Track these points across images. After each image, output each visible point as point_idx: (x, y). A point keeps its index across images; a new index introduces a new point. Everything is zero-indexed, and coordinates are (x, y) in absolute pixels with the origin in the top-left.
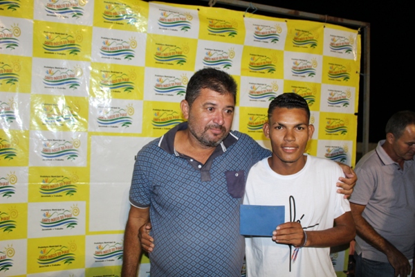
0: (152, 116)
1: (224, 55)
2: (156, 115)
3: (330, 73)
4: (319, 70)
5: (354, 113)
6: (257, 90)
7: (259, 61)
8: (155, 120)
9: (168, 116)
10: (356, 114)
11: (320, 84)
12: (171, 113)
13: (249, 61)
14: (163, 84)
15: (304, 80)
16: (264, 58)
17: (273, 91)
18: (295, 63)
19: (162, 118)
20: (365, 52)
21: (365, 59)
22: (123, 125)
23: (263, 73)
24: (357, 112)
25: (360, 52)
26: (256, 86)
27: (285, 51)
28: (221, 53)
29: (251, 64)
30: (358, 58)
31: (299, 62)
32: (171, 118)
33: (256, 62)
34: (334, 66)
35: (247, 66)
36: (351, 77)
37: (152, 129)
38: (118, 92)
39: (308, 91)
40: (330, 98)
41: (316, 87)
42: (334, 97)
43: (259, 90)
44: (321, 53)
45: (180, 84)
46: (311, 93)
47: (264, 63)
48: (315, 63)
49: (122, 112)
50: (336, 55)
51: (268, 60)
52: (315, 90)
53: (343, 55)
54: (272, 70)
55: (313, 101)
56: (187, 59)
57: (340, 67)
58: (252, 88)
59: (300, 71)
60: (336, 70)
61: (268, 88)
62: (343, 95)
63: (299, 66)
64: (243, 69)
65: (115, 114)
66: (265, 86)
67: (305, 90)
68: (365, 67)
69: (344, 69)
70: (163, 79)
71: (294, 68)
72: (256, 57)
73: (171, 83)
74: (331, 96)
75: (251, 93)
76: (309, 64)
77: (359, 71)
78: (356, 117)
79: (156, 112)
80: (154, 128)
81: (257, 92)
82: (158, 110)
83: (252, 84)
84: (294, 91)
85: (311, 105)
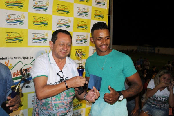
0: (5, 36)
1: (44, 4)
2: (7, 35)
3: (95, 15)
4: (90, 13)
6: (61, 23)
7: (62, 8)
8: (7, 38)
9: (15, 36)
11: (90, 20)
12: (16, 34)
13: (56, 8)
14: (11, 19)
15: (83, 18)
16: (64, 6)
17: (69, 23)
18: (79, 10)
19: (11, 37)
20: (111, 6)
21: (111, 9)
23: (64, 14)
25: (109, 5)
26: (60, 20)
27: (74, 4)
28: (42, 3)
29: (58, 9)
30: (107, 8)
31: (81, 9)
32: (16, 37)
33: (60, 9)
34: (97, 12)
35: (56, 10)
36: (104, 17)
37: (6, 43)
39: (85, 23)
41: (89, 21)
43: (62, 22)
44: (91, 5)
45: (21, 18)
46: (86, 24)
47: (64, 9)
48: (88, 10)
50: (97, 6)
51: (66, 7)
52: (88, 23)
53: (101, 6)
54: (68, 13)
55: (87, 28)
56: (24, 6)
57: (100, 12)
58: (58, 21)
59: (81, 13)
60: (98, 13)
61: (66, 21)
63: (81, 11)
64: (53, 12)
66: (64, 21)
67: (83, 22)
68: (111, 12)
69: (101, 13)
70: (11, 16)
71: (78, 12)
72: (60, 6)
73: (15, 18)
75: (58, 24)
76: (85, 10)
77: (108, 14)
79: (8, 33)
80: (7, 42)
81: (61, 24)
82: (9, 33)
83: (58, 19)
84: (78, 23)
85: (86, 30)
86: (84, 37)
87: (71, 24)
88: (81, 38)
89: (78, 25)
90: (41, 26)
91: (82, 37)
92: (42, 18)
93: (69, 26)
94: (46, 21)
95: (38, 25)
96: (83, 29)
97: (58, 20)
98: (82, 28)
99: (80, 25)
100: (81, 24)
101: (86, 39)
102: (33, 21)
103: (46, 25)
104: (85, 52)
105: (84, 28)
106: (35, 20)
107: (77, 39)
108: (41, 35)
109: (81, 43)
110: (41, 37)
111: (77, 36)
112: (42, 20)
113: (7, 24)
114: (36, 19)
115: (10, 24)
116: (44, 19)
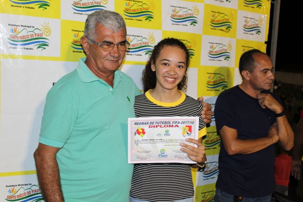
0: (71, 37)
2: (75, 36)
5: (264, 41)
6: (179, 14)
8: (75, 43)
10: (266, 43)
11: (237, 10)
14: (82, 2)
17: (194, 16)
22: (39, 47)
24: (267, 40)
26: (178, 9)
36: (263, 4)
37: (72, 52)
38: (32, 8)
39: (226, 17)
40: (245, 25)
41: (233, 13)
42: (248, 24)
49: (37, 32)
52: (232, 16)
55: (231, 27)
58: (173, 11)
61: (190, 12)
62: (256, 22)
65: (29, 34)
66: (186, 10)
67: (223, 15)
73: (90, 1)
74: (245, 23)
75: (173, 16)
78: (266, 45)
79: (76, 33)
80: (74, 51)
81: (179, 16)
82: (77, 31)
83: (173, 6)
84: (213, 16)
85: (228, 32)
86: (224, 48)
87: (200, 18)
88: (217, 49)
89: (212, 21)
90: (140, 20)
91: (221, 46)
92: (141, 4)
93: (196, 23)
94: (150, 10)
95: (133, 18)
96: (222, 30)
97: (173, 8)
98: (220, 28)
99: (216, 20)
100: (219, 18)
101: (228, 51)
102: (124, 9)
103: (150, 17)
104: (226, 81)
105: (224, 28)
106: (127, 7)
107: (211, 52)
108: (140, 38)
109: (218, 59)
110: (140, 43)
111: (211, 44)
112: (141, 7)
113: (75, 13)
114: (129, 5)
115: (81, 12)
116: (145, 6)
